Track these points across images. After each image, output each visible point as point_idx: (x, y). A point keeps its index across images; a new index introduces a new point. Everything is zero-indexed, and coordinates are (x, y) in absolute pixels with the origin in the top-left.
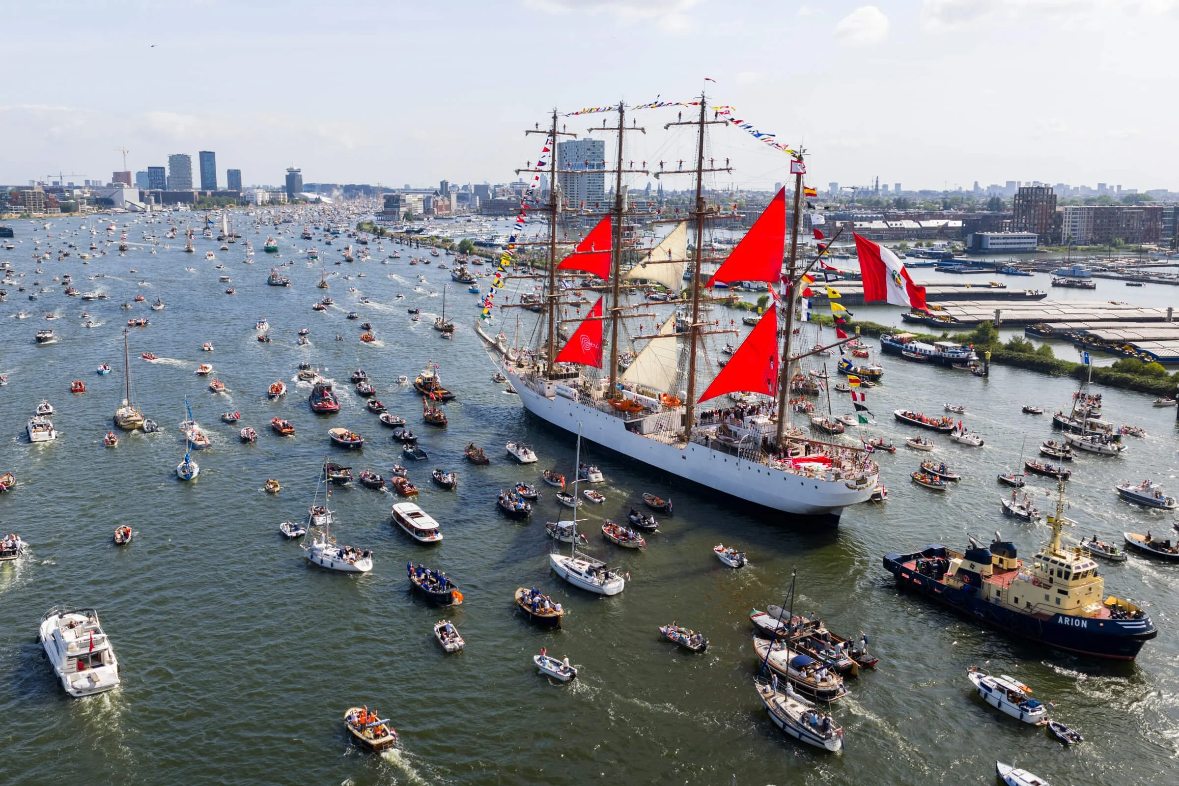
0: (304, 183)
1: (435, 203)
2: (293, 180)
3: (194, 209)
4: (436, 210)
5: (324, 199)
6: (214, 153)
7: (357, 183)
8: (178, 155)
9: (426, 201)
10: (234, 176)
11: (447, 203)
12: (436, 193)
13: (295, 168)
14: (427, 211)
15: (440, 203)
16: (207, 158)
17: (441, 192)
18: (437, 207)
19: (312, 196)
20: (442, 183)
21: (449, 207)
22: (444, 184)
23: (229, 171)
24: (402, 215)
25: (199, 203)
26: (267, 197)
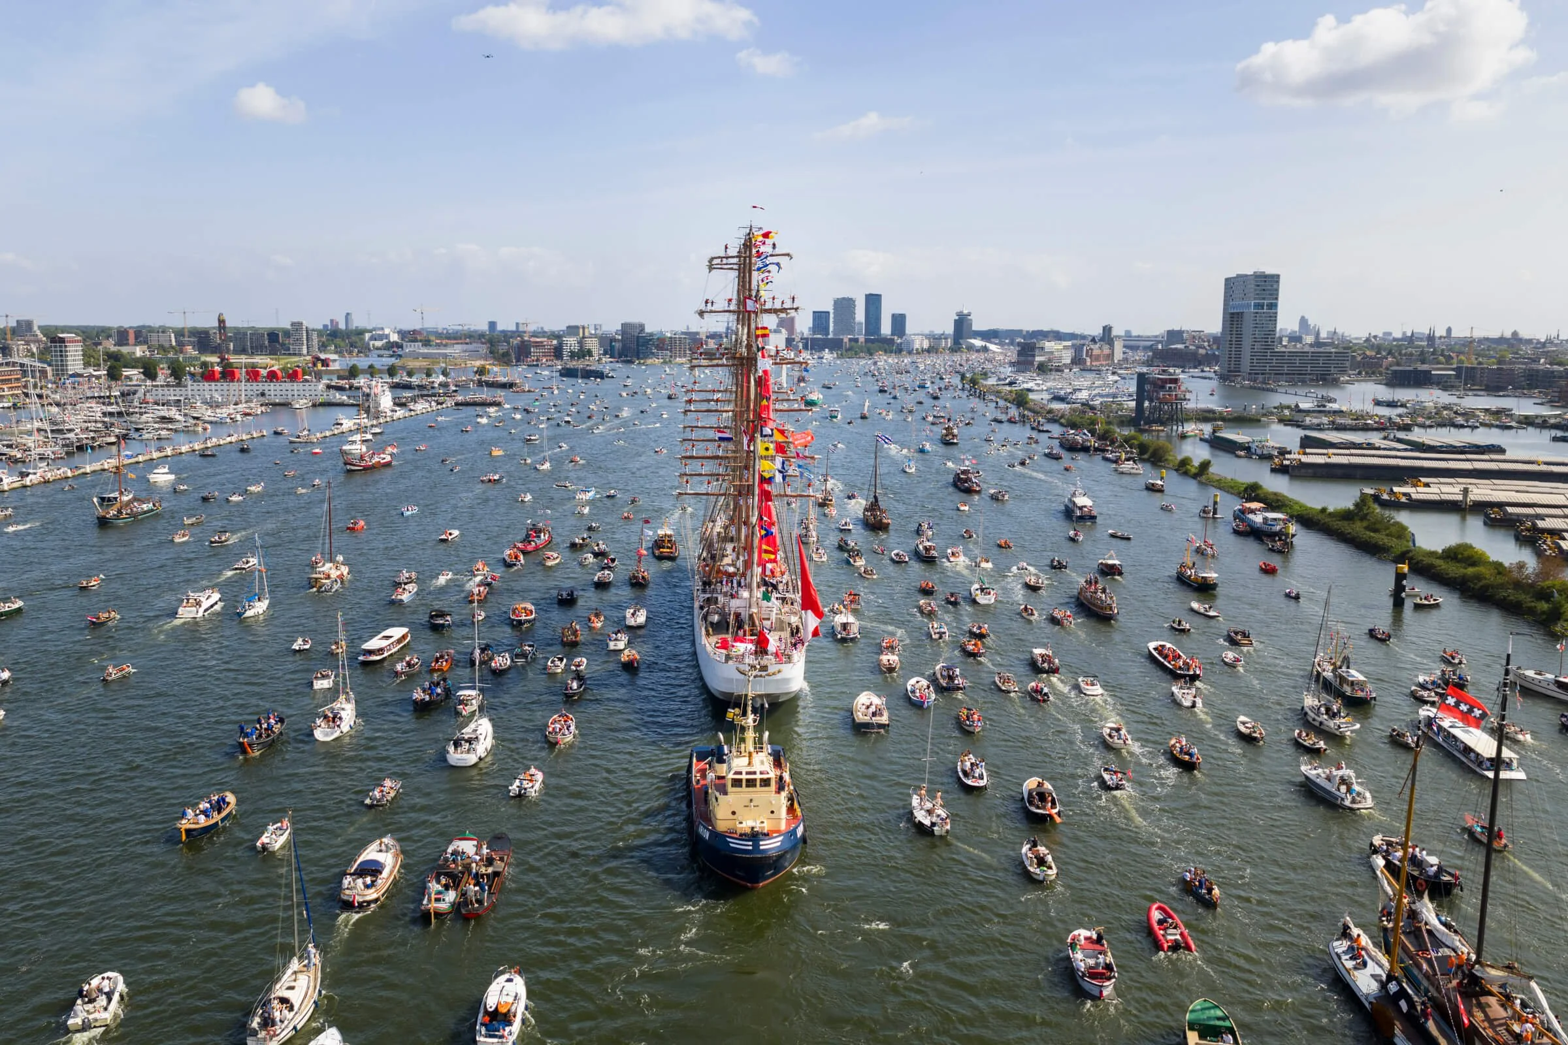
0: (974, 328)
1: (1090, 354)
2: (962, 324)
3: (840, 357)
4: (1088, 360)
5: (992, 347)
6: (879, 296)
7: (1046, 329)
8: (844, 299)
9: (1078, 349)
10: (899, 321)
11: (1106, 350)
12: (1093, 340)
13: (965, 312)
14: (1077, 361)
15: (1096, 352)
16: (873, 301)
17: (1102, 339)
18: (1091, 357)
19: (978, 343)
20: (1104, 328)
21: (1111, 356)
22: (1107, 330)
23: (893, 315)
24: (1036, 364)
25: (850, 349)
26: (926, 345)
